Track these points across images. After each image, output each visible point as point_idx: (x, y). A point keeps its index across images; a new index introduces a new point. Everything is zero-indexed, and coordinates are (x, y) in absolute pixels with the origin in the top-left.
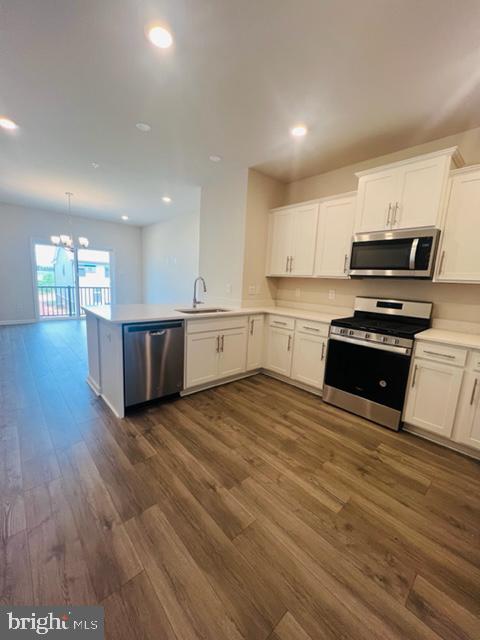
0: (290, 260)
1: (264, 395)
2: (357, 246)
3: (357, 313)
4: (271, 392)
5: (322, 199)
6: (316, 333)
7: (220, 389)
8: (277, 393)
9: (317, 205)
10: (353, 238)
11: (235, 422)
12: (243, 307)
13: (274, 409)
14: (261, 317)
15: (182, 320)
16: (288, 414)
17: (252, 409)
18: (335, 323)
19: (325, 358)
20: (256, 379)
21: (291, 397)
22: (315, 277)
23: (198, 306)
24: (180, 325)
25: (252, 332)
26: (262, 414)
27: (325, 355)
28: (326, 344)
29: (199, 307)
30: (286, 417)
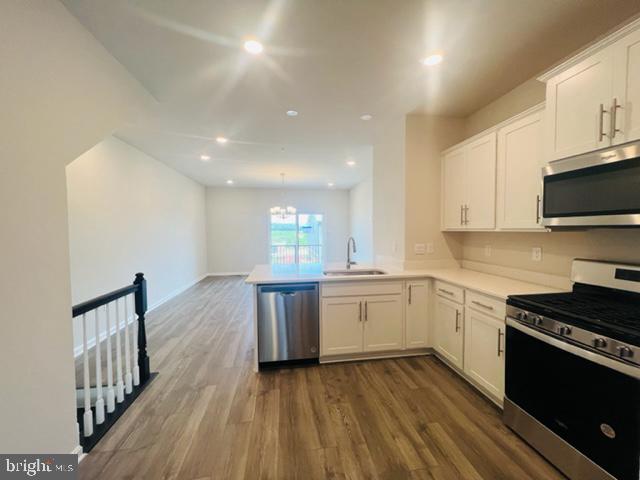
0: (465, 210)
1: (413, 386)
2: (548, 180)
3: (577, 286)
4: (426, 384)
5: (499, 125)
6: (488, 312)
7: (365, 366)
8: (435, 389)
9: (494, 134)
10: (544, 170)
11: (351, 412)
12: (405, 268)
13: (414, 410)
14: (426, 283)
15: (317, 283)
16: (429, 425)
17: (383, 402)
18: (513, 301)
19: (503, 355)
20: (421, 362)
21: (452, 399)
22: (497, 230)
23: (352, 266)
24: (313, 288)
25: (410, 300)
26: (392, 413)
27: (503, 347)
28: (503, 331)
29: (353, 268)
30: (422, 429)
